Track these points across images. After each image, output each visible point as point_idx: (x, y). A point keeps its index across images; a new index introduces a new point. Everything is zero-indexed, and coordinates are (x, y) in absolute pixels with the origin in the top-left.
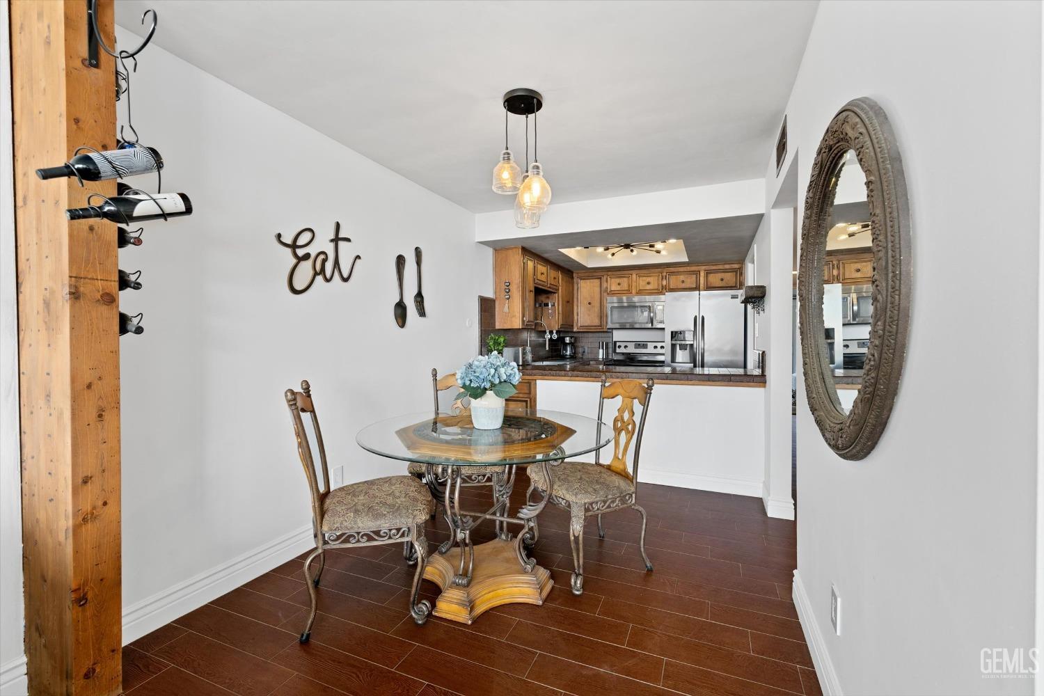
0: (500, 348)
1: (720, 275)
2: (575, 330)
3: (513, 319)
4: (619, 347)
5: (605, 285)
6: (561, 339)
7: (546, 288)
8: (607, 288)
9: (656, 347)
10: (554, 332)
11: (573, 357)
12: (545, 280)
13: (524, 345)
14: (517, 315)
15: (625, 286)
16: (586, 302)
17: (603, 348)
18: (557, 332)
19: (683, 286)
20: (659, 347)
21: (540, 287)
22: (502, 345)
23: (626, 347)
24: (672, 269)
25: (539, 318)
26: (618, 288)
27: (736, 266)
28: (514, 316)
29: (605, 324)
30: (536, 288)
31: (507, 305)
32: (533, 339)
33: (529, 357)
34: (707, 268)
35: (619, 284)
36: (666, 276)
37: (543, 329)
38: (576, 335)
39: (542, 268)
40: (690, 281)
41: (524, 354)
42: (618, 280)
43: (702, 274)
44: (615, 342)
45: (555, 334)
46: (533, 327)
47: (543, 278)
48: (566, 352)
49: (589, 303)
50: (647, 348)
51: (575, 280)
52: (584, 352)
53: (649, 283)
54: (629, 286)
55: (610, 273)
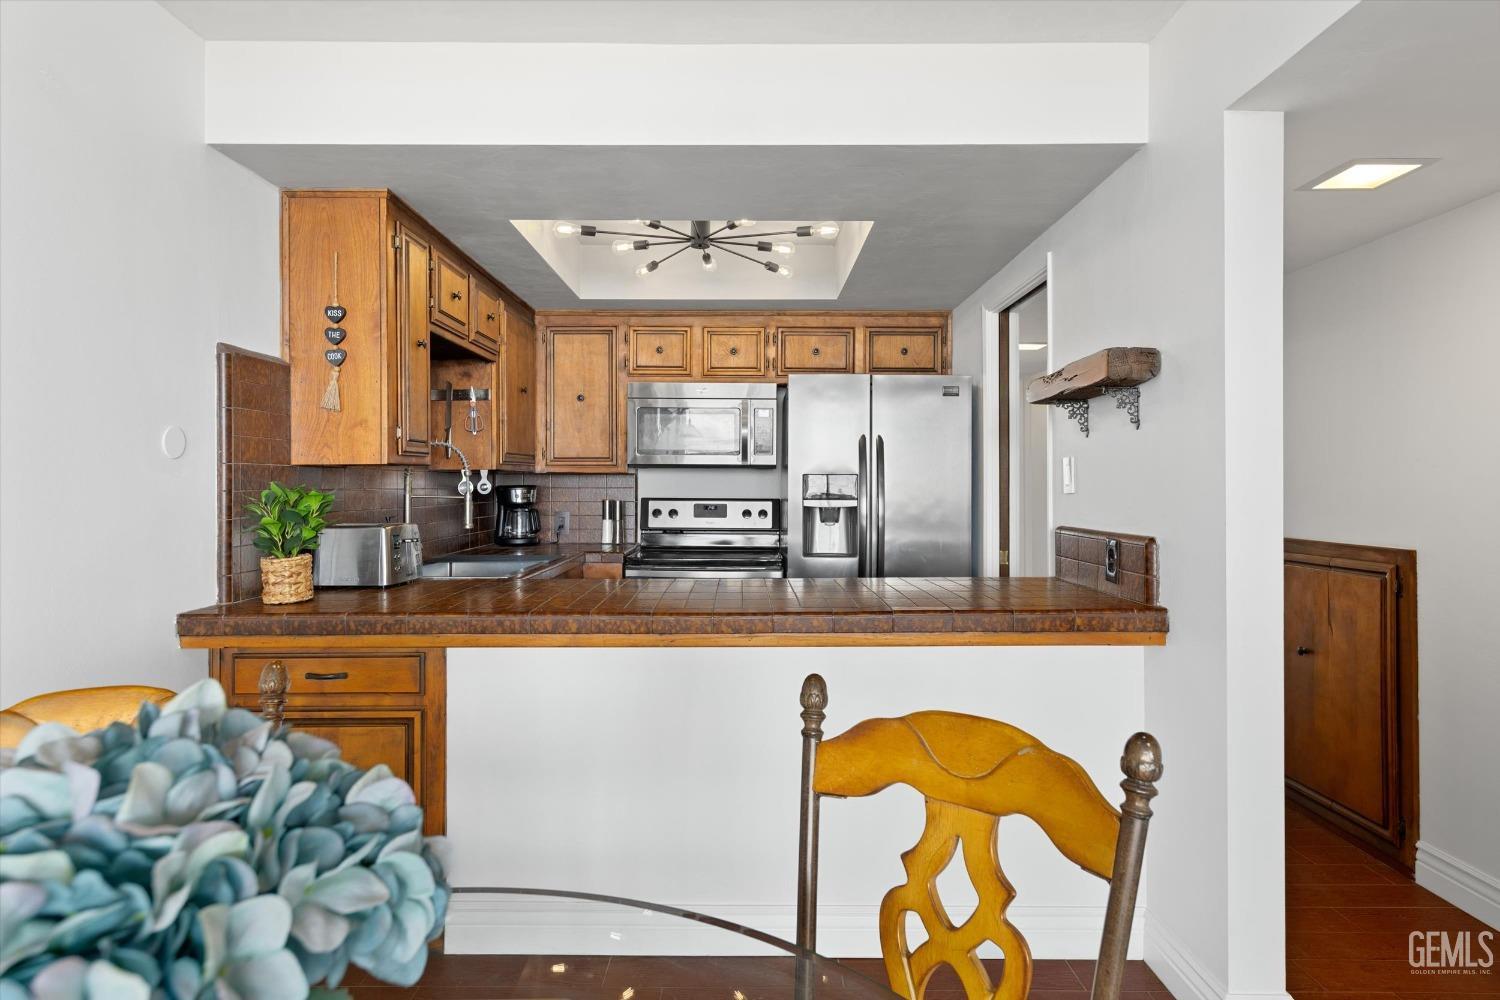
0: (307, 534)
1: (901, 341)
2: (540, 468)
3: (359, 432)
4: (657, 513)
5: (621, 351)
6: (502, 494)
7: (464, 344)
8: (626, 360)
9: (747, 513)
10: (484, 473)
11: (532, 543)
12: (464, 320)
13: (392, 517)
14: (373, 421)
15: (674, 357)
16: (572, 395)
17: (612, 517)
18: (492, 474)
19: (816, 362)
20: (755, 513)
21: (449, 336)
22: (313, 523)
23: (673, 513)
24: (790, 320)
25: (441, 432)
26: (657, 360)
27: (934, 321)
28: (363, 423)
29: (620, 453)
30: (435, 339)
31: (333, 382)
32: (421, 493)
33: (414, 554)
34: (871, 321)
35: (659, 350)
36: (775, 337)
37: (451, 467)
38: (538, 482)
39: (452, 280)
40: (833, 351)
41: (395, 547)
42: (656, 341)
43: (860, 335)
44: (645, 501)
45: (484, 479)
46: (428, 460)
47: (457, 309)
48: (514, 524)
49: (580, 398)
50: (725, 516)
51: (540, 335)
52: (561, 527)
53: (734, 352)
54: (684, 355)
55: (633, 320)
